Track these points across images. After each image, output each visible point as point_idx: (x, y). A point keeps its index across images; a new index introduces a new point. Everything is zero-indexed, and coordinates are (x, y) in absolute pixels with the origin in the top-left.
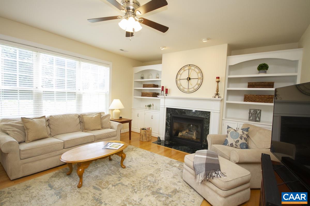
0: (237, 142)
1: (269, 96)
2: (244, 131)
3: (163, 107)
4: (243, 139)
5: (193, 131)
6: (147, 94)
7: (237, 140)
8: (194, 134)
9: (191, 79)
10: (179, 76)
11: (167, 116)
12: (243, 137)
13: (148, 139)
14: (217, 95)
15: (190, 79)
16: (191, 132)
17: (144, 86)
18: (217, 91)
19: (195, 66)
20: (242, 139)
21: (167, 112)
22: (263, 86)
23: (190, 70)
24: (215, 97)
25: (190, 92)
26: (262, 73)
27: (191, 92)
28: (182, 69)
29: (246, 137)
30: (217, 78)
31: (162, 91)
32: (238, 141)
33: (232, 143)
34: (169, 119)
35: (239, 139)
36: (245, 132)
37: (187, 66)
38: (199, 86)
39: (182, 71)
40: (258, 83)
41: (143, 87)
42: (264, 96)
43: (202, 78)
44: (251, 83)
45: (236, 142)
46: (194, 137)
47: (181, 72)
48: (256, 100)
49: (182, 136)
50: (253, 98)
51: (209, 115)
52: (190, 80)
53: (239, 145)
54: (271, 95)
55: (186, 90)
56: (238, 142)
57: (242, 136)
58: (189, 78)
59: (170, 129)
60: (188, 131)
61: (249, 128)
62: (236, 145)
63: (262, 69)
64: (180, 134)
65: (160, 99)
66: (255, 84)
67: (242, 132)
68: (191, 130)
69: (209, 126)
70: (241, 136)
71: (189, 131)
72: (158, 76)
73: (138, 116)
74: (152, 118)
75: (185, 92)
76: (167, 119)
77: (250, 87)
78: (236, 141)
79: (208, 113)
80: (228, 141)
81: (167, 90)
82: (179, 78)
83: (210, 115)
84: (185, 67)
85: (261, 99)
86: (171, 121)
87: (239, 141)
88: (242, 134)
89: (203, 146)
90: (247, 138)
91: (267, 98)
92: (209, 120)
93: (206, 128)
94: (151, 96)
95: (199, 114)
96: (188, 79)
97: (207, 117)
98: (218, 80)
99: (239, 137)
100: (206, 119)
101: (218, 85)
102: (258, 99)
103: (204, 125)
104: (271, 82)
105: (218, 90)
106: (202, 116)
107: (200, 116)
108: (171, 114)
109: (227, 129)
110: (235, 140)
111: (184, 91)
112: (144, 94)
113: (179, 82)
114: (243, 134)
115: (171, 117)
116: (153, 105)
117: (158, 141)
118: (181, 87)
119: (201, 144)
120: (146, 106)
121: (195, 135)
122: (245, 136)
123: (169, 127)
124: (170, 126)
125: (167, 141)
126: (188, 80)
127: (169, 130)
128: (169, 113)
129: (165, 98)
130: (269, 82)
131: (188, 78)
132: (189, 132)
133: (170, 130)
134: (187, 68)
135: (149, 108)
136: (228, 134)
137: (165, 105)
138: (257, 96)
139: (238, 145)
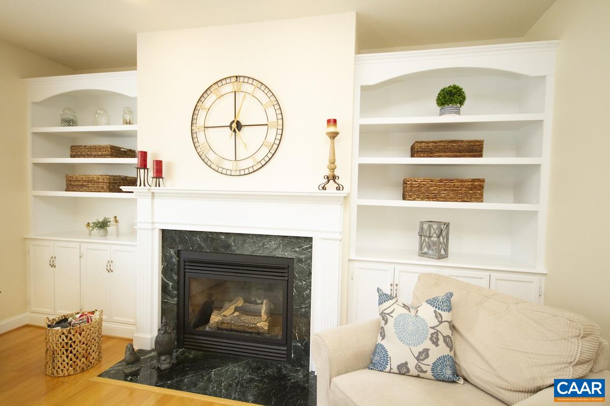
0: (421, 358)
1: (474, 180)
2: (440, 311)
3: (150, 226)
4: (441, 342)
5: (259, 301)
6: (89, 181)
7: (420, 348)
8: (263, 314)
9: (243, 129)
10: (201, 115)
11: (165, 258)
12: (440, 337)
13: (80, 364)
14: (331, 181)
15: (239, 126)
16: (252, 307)
17: (76, 151)
18: (332, 166)
19: (255, 83)
20: (437, 345)
21: (163, 247)
22: (455, 152)
23: (239, 96)
24: (324, 188)
25: (242, 173)
26: (450, 113)
27: (247, 172)
28: (212, 90)
29: (447, 332)
30: (329, 121)
31: (142, 171)
32: (425, 353)
33: (406, 363)
34: (172, 270)
35: (428, 344)
36: (446, 316)
37: (228, 81)
38: (273, 152)
39: (211, 98)
40: (442, 144)
41: (72, 156)
42: (462, 181)
43: (280, 122)
44: (423, 145)
45: (418, 359)
46: (263, 324)
47: (208, 103)
48: (439, 193)
49: (222, 323)
50: (432, 188)
51: (307, 249)
52: (239, 130)
53: (429, 369)
54: (478, 179)
55: (228, 165)
56: (427, 356)
57: (437, 333)
58: (238, 123)
59: (178, 304)
60: (240, 303)
61: (452, 295)
62: (418, 368)
63: (451, 101)
64: (215, 318)
65: (136, 199)
66: (435, 147)
67: (436, 317)
68: (253, 299)
69: (309, 286)
70: (433, 331)
71: (245, 302)
72: (128, 118)
73: (53, 266)
74: (110, 271)
75: (224, 172)
76: (165, 271)
77: (421, 155)
78: (420, 353)
79: (305, 241)
80: (389, 353)
81: (159, 164)
82: (200, 122)
83: (311, 247)
84: (220, 84)
85: (453, 190)
86: (179, 277)
87: (430, 352)
88: (436, 322)
89: (293, 356)
90: (452, 337)
91: (470, 186)
92: (310, 265)
93: (300, 293)
94: (103, 188)
95: (274, 247)
96: (234, 125)
97: (301, 257)
98: (332, 129)
99: (429, 336)
100: (300, 260)
101: (333, 148)
102: (445, 190)
103: (293, 282)
104: (477, 141)
105: (333, 163)
106: (287, 254)
107: (279, 253)
108: (178, 253)
109: (380, 303)
110: (417, 350)
111: (220, 170)
112: (77, 183)
113: (201, 136)
114: (441, 322)
115: (179, 261)
116: (116, 221)
117: (128, 364)
118: (211, 156)
119: (285, 349)
120: (88, 224)
121: (264, 316)
122: (445, 330)
123: (172, 297)
124: (178, 296)
125: (163, 358)
126: (235, 131)
127: (175, 308)
128: (173, 248)
129: (153, 193)
130: (470, 142)
131: (233, 122)
132: (247, 304)
133: (178, 309)
134: (228, 88)
135: (102, 231)
136: (386, 327)
137: (155, 221)
138: (441, 181)
139: (424, 368)
